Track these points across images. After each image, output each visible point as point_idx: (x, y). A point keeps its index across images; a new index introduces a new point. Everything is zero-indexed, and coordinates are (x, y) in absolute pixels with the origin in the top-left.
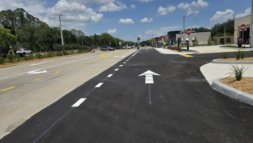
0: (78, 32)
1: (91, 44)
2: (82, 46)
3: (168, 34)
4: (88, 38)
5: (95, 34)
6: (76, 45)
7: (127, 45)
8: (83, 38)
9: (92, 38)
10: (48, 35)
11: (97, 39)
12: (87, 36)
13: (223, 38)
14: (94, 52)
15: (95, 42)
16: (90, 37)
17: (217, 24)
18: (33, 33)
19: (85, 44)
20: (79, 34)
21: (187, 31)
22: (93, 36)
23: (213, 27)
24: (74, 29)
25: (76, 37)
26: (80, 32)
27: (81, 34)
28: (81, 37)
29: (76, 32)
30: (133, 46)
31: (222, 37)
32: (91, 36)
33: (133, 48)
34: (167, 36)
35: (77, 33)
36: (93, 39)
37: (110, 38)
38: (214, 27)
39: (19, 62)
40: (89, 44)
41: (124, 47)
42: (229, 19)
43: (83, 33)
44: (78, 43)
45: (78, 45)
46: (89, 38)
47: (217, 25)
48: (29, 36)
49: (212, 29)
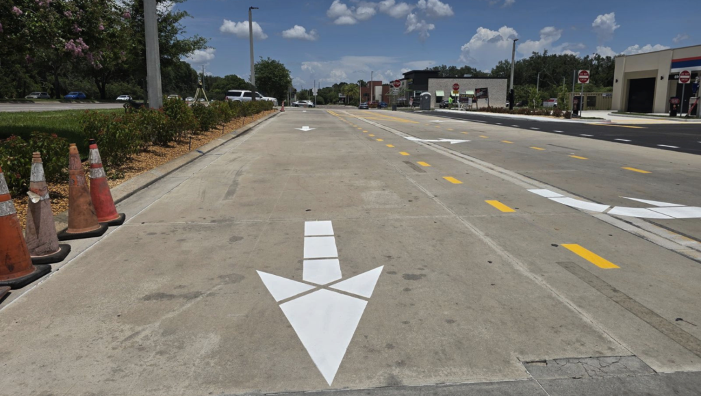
3: (403, 77)
6: (130, 86)
11: (181, 73)
17: (504, 62)
23: (495, 68)
31: (579, 94)
34: (405, 81)
38: (497, 67)
42: (534, 53)
44: (134, 81)
47: (504, 64)
49: (492, 72)
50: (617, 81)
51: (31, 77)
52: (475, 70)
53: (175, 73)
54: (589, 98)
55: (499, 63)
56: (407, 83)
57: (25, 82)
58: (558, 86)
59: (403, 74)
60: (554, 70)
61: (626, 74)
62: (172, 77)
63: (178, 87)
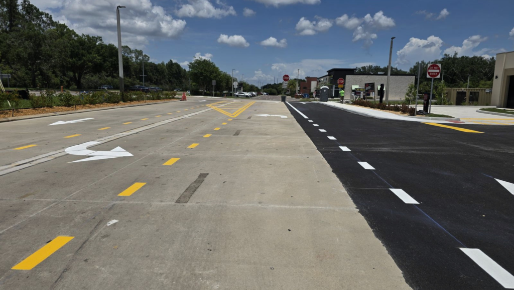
0: (135, 53)
1: (160, 80)
2: (141, 83)
3: (327, 74)
4: (155, 68)
5: (171, 61)
6: (130, 80)
7: (242, 89)
8: (144, 67)
9: (165, 68)
10: (72, 52)
11: (173, 71)
12: (154, 63)
13: (463, 92)
14: (184, 99)
15: (170, 78)
16: (159, 65)
17: (420, 62)
18: (39, 45)
19: (149, 80)
20: (137, 58)
21: (429, 69)
22: (165, 64)
23: (413, 67)
24: (127, 47)
25: (130, 64)
26: (139, 53)
27: (141, 58)
28: (140, 64)
29: (131, 52)
30: (254, 93)
31: (461, 90)
32: (163, 64)
33: (254, 96)
35: (133, 55)
36: (167, 70)
37: (213, 72)
38: (415, 66)
39: (18, 112)
40: (157, 79)
41: (237, 94)
43: (146, 56)
44: (135, 76)
45: (134, 80)
46: (158, 68)
48: (29, 51)
50: (497, 77)
51: (54, 72)
52: (396, 69)
53: (169, 71)
54: (471, 93)
55: (416, 63)
56: (329, 78)
57: (48, 76)
58: (464, 83)
59: (327, 72)
60: (462, 69)
61: (506, 70)
62: (166, 74)
63: (170, 81)
